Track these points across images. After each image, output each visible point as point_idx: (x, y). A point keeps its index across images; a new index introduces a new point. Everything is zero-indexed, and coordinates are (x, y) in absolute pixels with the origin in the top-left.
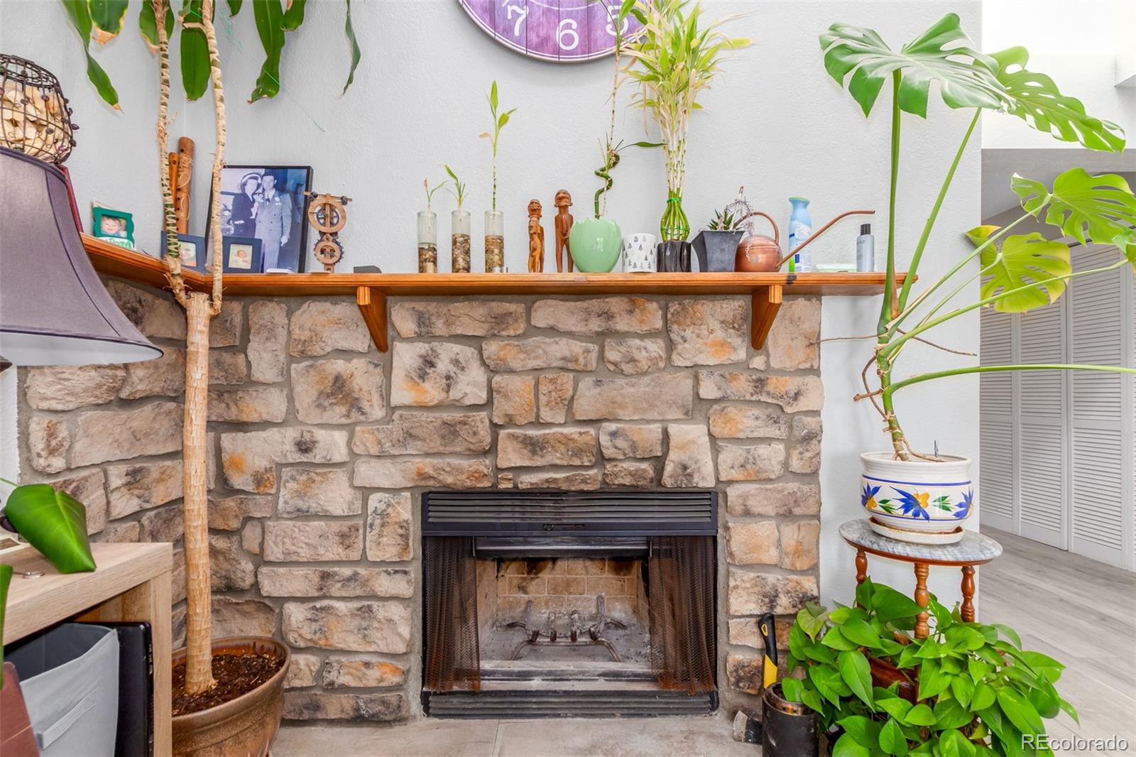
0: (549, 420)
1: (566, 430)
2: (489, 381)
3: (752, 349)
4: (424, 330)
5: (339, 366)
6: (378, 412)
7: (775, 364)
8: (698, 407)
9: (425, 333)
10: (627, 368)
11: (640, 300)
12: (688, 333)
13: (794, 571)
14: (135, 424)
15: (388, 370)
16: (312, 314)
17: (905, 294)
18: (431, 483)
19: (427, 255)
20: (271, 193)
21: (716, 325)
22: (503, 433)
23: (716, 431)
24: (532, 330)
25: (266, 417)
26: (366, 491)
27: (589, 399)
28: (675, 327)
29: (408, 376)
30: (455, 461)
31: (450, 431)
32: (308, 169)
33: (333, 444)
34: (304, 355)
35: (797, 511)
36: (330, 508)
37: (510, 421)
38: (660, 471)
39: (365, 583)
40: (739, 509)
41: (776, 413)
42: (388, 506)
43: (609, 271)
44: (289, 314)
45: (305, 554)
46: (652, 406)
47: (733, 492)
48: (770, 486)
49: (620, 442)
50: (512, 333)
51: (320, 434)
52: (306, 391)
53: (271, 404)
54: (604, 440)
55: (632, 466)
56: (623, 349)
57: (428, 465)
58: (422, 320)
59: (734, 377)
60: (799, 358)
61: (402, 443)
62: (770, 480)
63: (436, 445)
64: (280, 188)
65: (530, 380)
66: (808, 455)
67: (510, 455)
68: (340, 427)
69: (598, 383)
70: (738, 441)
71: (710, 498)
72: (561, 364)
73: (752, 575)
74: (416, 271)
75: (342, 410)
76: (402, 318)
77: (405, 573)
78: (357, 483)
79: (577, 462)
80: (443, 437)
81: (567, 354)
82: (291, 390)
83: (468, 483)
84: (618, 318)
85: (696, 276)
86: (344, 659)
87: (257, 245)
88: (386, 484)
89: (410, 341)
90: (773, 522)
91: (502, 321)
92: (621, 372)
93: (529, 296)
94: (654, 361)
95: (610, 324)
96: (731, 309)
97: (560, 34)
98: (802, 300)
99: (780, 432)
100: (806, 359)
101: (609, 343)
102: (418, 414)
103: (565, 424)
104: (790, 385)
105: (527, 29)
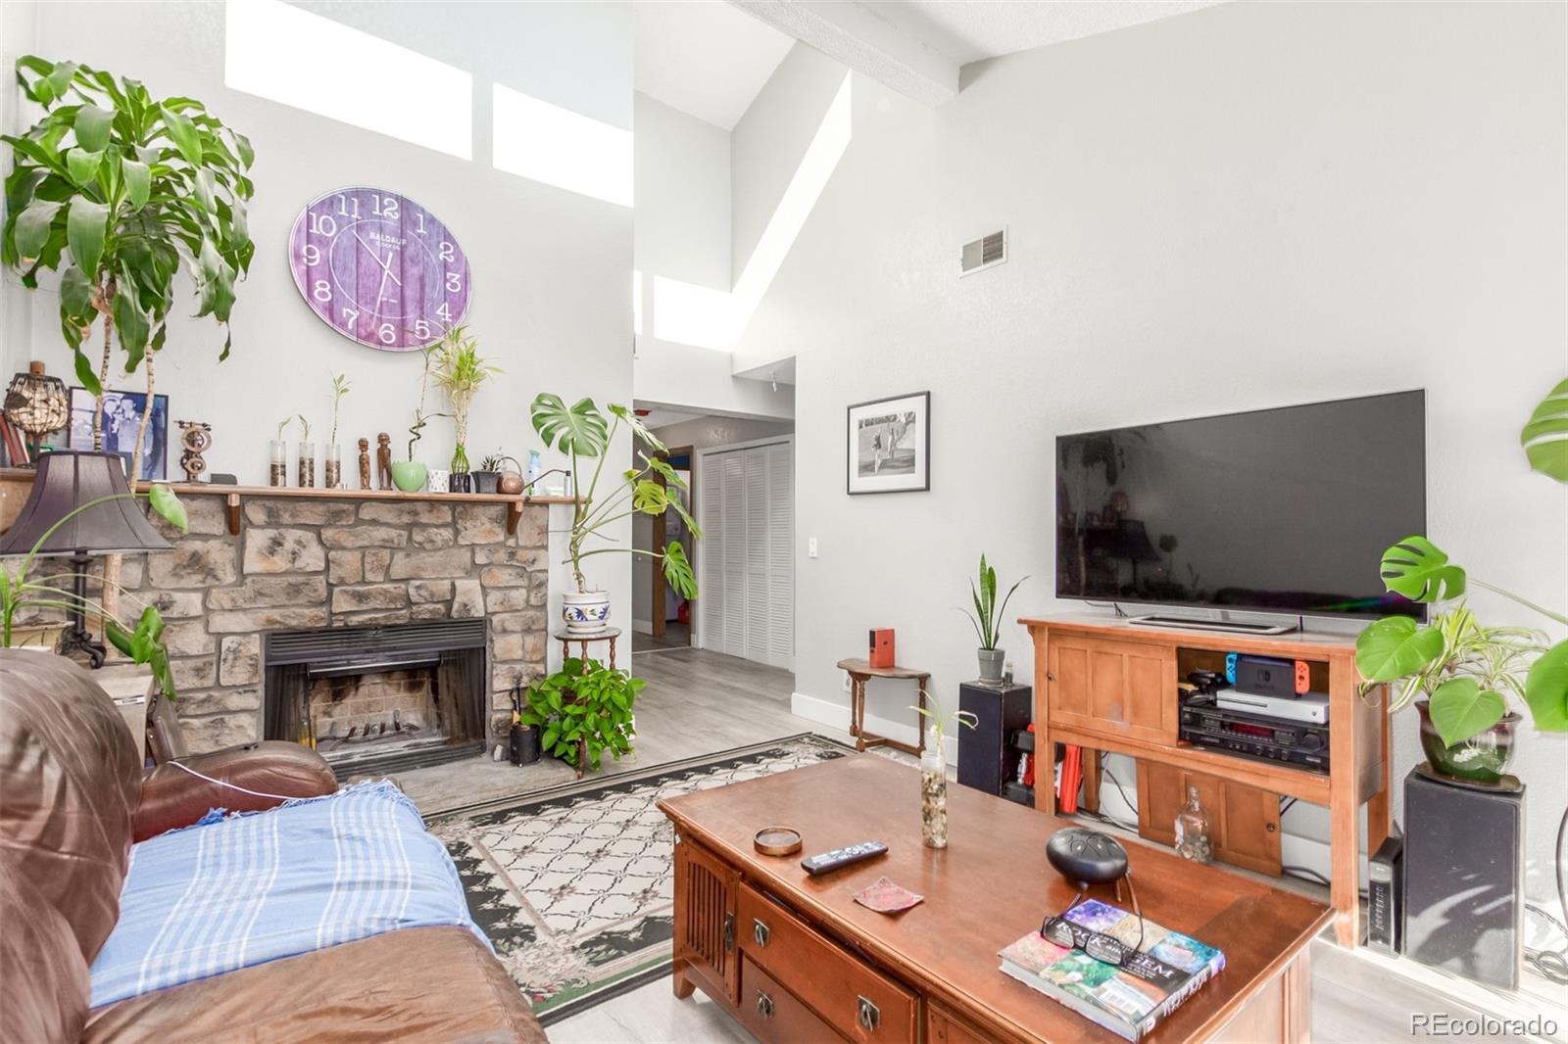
0: (372, 579)
1: (386, 586)
2: (326, 555)
3: (507, 535)
4: (273, 520)
5: (197, 545)
6: (230, 578)
7: (521, 543)
8: (474, 570)
9: (274, 523)
10: (428, 546)
11: (437, 505)
12: (468, 525)
13: (532, 662)
15: (241, 548)
17: (586, 509)
18: (277, 626)
19: (275, 472)
20: (131, 414)
21: (486, 521)
22: (336, 589)
23: (485, 583)
24: (359, 522)
26: (220, 636)
27: (401, 566)
28: (460, 521)
29: (260, 552)
30: (298, 610)
31: (295, 590)
32: (166, 397)
33: (189, 603)
35: (534, 627)
36: (187, 650)
37: (342, 582)
38: (449, 609)
39: (218, 703)
40: (499, 628)
41: (522, 571)
42: (240, 645)
43: (418, 490)
46: (445, 569)
47: (495, 619)
48: (518, 614)
49: (423, 592)
50: (344, 523)
51: (178, 596)
52: (163, 565)
54: (412, 591)
55: (431, 607)
56: (425, 534)
57: (276, 614)
58: (270, 513)
59: (496, 551)
60: (536, 541)
61: (253, 600)
62: (518, 611)
63: (282, 599)
65: (358, 555)
66: (540, 595)
67: (342, 604)
68: (195, 590)
69: (408, 555)
70: (499, 588)
71: (480, 625)
72: (381, 543)
73: (507, 666)
74: (267, 484)
75: (200, 577)
76: (255, 513)
77: (254, 691)
78: (211, 630)
79: (393, 606)
80: (288, 594)
81: (386, 537)
83: (309, 625)
84: (421, 515)
85: (473, 495)
88: (238, 629)
89: (262, 527)
90: (520, 635)
91: (337, 515)
92: (424, 549)
93: (358, 501)
94: (446, 542)
95: (417, 518)
96: (494, 511)
97: (381, 333)
98: (537, 507)
99: (524, 582)
100: (539, 541)
101: (415, 531)
102: (267, 579)
103: (384, 582)
104: (530, 555)
105: (357, 322)
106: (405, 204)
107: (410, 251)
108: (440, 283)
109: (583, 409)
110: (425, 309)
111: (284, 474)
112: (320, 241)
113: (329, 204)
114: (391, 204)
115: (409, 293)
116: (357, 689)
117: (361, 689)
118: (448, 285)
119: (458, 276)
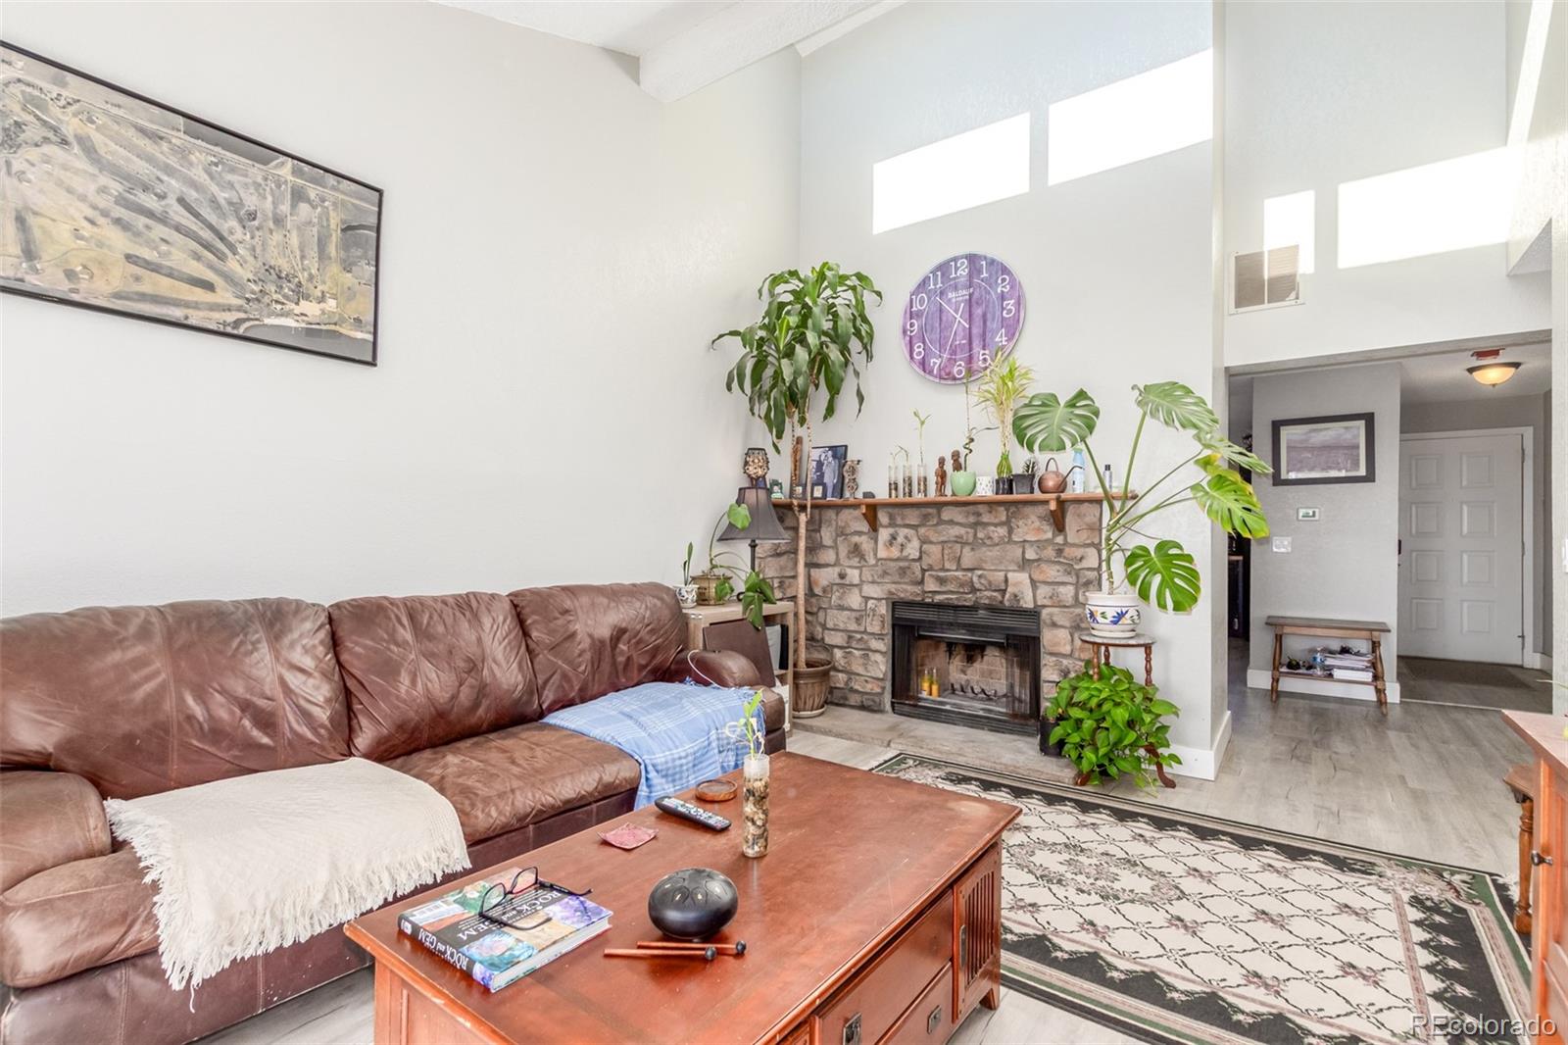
0: (949, 568)
1: (956, 574)
2: (921, 547)
3: (1057, 532)
4: (892, 522)
5: (856, 539)
6: (872, 561)
7: (1069, 540)
8: (1024, 564)
9: (892, 524)
10: (988, 542)
11: (994, 506)
12: (1020, 523)
14: (782, 563)
15: (876, 542)
16: (846, 514)
18: (895, 597)
19: (893, 486)
20: (830, 459)
21: (1033, 518)
22: (927, 573)
23: (1035, 577)
24: (941, 522)
25: (828, 562)
26: (867, 599)
27: (968, 557)
28: (1013, 520)
29: (885, 544)
30: (905, 587)
31: (903, 571)
32: (846, 447)
33: (853, 575)
34: (842, 534)
36: (852, 606)
37: (931, 568)
38: (1003, 597)
39: (866, 642)
40: (1048, 621)
41: (1069, 568)
42: (877, 606)
43: (970, 495)
44: (837, 514)
45: (842, 626)
46: (1000, 562)
47: (1045, 613)
48: (1066, 610)
49: (983, 581)
50: (932, 523)
51: (849, 571)
52: (843, 550)
53: (828, 556)
54: (975, 579)
55: (989, 593)
56: (985, 532)
57: (893, 588)
58: (891, 517)
59: (1045, 548)
60: (1084, 537)
61: (882, 577)
62: (1066, 607)
63: (896, 578)
64: (834, 456)
65: (940, 547)
67: (931, 585)
68: (856, 568)
69: (973, 549)
70: (1049, 583)
71: (1034, 614)
72: (955, 539)
73: (1054, 659)
74: (888, 497)
75: (857, 559)
76: (883, 517)
77: (883, 639)
78: (863, 595)
79: (962, 590)
80: (900, 574)
81: (957, 534)
82: (837, 549)
83: (911, 598)
84: (983, 516)
85: (1017, 496)
86: (857, 678)
87: (825, 486)
88: (876, 596)
89: (886, 527)
90: (1067, 631)
91: (926, 517)
92: (985, 543)
93: (939, 506)
94: (1002, 538)
95: (980, 518)
96: (1041, 510)
97: (955, 370)
98: (1086, 504)
99: (1072, 579)
100: (1088, 539)
101: (979, 528)
102: (888, 562)
103: (956, 570)
104: (1078, 552)
105: (940, 370)
106: (972, 259)
107: (976, 295)
108: (998, 313)
109: (1076, 401)
110: (987, 340)
111: (896, 489)
112: (917, 315)
113: (924, 282)
114: (963, 263)
115: (975, 331)
116: (982, 657)
117: (985, 658)
118: (1005, 312)
119: (1012, 302)
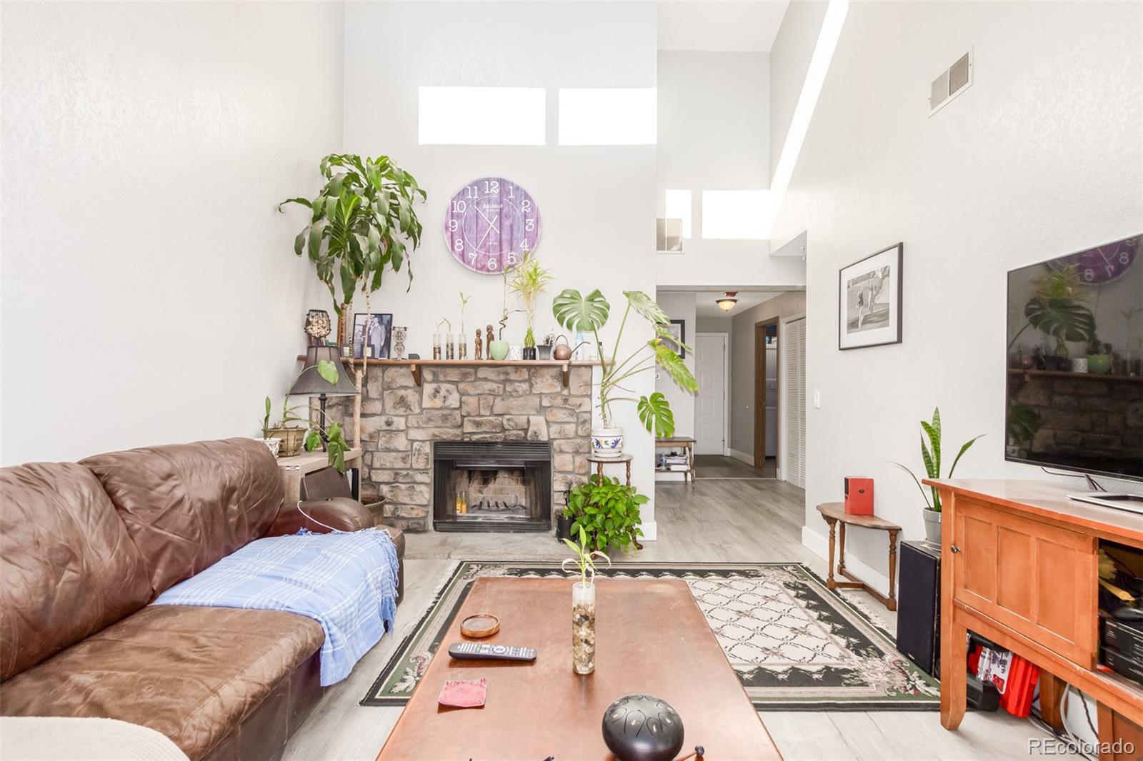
0: (484, 414)
1: (490, 418)
2: (460, 400)
3: (563, 387)
4: (435, 378)
5: (402, 392)
6: (417, 411)
7: (572, 393)
8: (541, 410)
9: (436, 380)
10: (514, 394)
11: (520, 368)
12: (538, 380)
13: (579, 474)
14: (333, 414)
15: (421, 394)
16: (391, 372)
17: (611, 369)
18: (438, 438)
19: (437, 351)
20: (377, 325)
21: (548, 377)
22: (466, 419)
23: (549, 419)
24: (477, 379)
25: (374, 412)
26: (412, 441)
27: (499, 406)
28: (533, 378)
29: (429, 397)
30: (447, 430)
31: (445, 418)
32: (391, 315)
33: (400, 423)
34: (389, 388)
35: (581, 451)
36: (398, 447)
37: (469, 415)
38: (526, 434)
39: (412, 477)
40: (558, 450)
41: (572, 413)
42: (421, 447)
43: (504, 359)
44: (383, 372)
45: (388, 465)
46: (524, 409)
47: (555, 443)
48: (570, 441)
49: (511, 423)
50: (469, 380)
51: (395, 419)
52: (389, 402)
53: (376, 407)
54: (505, 422)
55: (515, 432)
56: (513, 386)
57: (436, 431)
58: (435, 375)
59: (556, 398)
60: (582, 391)
61: (427, 423)
62: (570, 438)
63: (440, 423)
64: (381, 322)
65: (476, 398)
66: (584, 428)
67: (469, 428)
68: (402, 416)
69: (503, 400)
70: (558, 423)
71: (546, 446)
72: (488, 392)
73: (562, 475)
74: (432, 358)
75: (404, 409)
76: (427, 375)
77: (427, 473)
78: (409, 438)
79: (494, 431)
80: (442, 420)
81: (491, 388)
82: (384, 401)
83: (452, 438)
84: (511, 375)
85: (538, 361)
86: (403, 507)
87: (373, 347)
88: (420, 439)
89: (430, 382)
90: (571, 455)
91: (465, 375)
92: (512, 395)
93: (476, 366)
94: (525, 391)
95: (508, 377)
96: (554, 371)
97: (489, 264)
98: (583, 368)
99: (573, 419)
100: (584, 391)
101: (507, 384)
102: (433, 411)
103: (490, 416)
104: (578, 401)
105: (477, 261)
106: (502, 182)
107: (505, 210)
108: (522, 227)
109: (593, 297)
110: (513, 246)
111: (440, 352)
112: (458, 217)
113: (463, 192)
114: (495, 184)
115: (504, 237)
116: (495, 479)
117: (497, 480)
118: (527, 227)
119: (532, 220)
